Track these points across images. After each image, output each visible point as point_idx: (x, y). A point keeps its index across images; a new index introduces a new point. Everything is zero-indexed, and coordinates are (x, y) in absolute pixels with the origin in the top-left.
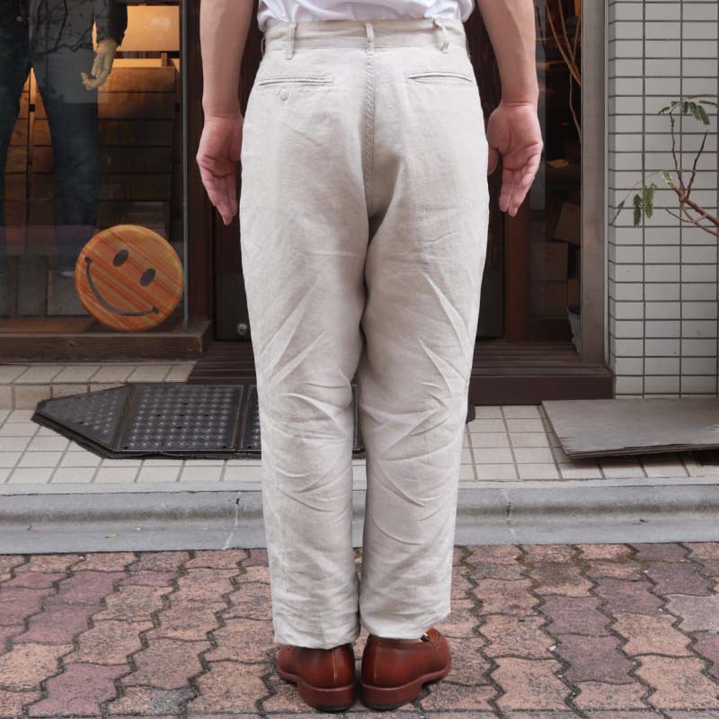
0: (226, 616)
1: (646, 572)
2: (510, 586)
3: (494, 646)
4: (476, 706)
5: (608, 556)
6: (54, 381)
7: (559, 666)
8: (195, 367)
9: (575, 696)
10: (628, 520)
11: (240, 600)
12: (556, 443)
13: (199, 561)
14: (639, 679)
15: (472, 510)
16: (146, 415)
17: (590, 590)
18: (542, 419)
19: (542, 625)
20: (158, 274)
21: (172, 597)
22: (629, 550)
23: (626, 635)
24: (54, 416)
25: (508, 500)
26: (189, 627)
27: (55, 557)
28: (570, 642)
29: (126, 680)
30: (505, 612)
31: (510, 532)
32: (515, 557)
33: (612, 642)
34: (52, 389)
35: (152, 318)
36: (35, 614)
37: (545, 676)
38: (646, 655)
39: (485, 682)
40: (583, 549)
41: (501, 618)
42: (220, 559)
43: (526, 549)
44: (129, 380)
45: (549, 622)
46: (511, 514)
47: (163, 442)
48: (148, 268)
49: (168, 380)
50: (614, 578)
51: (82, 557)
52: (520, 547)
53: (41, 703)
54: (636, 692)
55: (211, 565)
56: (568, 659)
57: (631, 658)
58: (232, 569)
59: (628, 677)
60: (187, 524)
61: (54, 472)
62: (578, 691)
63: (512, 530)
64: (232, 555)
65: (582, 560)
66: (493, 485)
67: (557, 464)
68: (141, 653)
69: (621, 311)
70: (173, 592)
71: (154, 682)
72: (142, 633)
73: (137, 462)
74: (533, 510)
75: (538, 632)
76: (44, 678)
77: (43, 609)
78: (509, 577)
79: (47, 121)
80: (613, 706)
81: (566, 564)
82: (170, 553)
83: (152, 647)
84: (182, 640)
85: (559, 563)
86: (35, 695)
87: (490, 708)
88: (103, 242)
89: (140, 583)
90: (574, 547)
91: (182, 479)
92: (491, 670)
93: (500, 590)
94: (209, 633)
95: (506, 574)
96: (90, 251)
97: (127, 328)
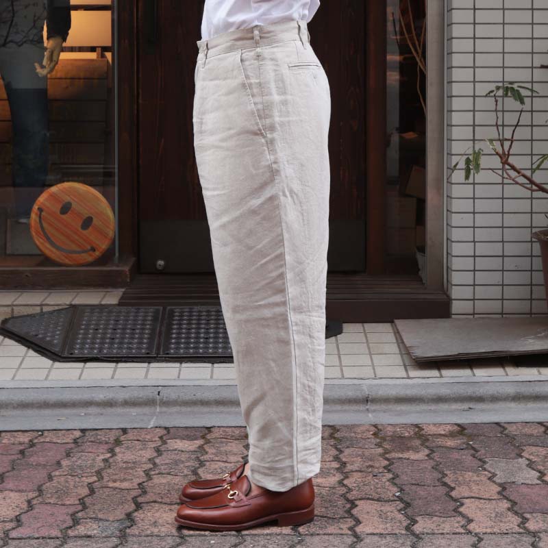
0: (153, 473)
1: (471, 443)
2: (367, 453)
3: (354, 492)
4: (340, 532)
5: (443, 433)
6: (15, 303)
7: (402, 505)
8: (124, 293)
9: (413, 525)
10: (460, 408)
11: (162, 462)
12: (405, 350)
13: (130, 435)
14: (461, 514)
15: (339, 400)
16: (87, 329)
17: (428, 456)
18: (395, 333)
19: (391, 479)
20: (95, 221)
21: (111, 460)
22: (459, 428)
23: (453, 485)
24: (15, 330)
25: (367, 393)
26: (125, 480)
27: (19, 433)
28: (411, 490)
29: (80, 515)
30: (363, 470)
31: (368, 416)
32: (372, 433)
33: (442, 490)
34: (13, 310)
35: (91, 255)
36: (8, 472)
37: (391, 512)
38: (467, 498)
39: (347, 516)
40: (424, 428)
41: (360, 474)
42: (146, 434)
43: (380, 427)
44: (73, 303)
45: (396, 476)
46: (369, 403)
47: (100, 350)
48: (87, 216)
49: (103, 303)
50: (446, 447)
51: (40, 433)
52: (375, 426)
53: (18, 529)
54: (458, 522)
55: (140, 439)
56: (409, 501)
57: (456, 500)
58: (155, 441)
59: (453, 512)
60: (119, 410)
61: (16, 372)
62: (416, 522)
63: (370, 415)
64: (155, 432)
65: (423, 435)
66: (356, 382)
67: (405, 366)
68: (90, 497)
69: (457, 249)
70: (111, 457)
71: (100, 516)
72: (90, 484)
73: (81, 365)
74: (386, 400)
75: (387, 483)
76: (18, 513)
77: (14, 469)
78: (367, 446)
79: (7, 102)
80: (441, 531)
81: (410, 438)
82: (108, 431)
83: (97, 493)
84: (120, 489)
85: (404, 437)
86: (12, 525)
87: (350, 533)
88: (52, 196)
89: (86, 451)
90: (416, 426)
91: (115, 377)
92: (351, 508)
93: (359, 455)
94: (139, 484)
95: (364, 444)
96: (42, 203)
97: (70, 263)
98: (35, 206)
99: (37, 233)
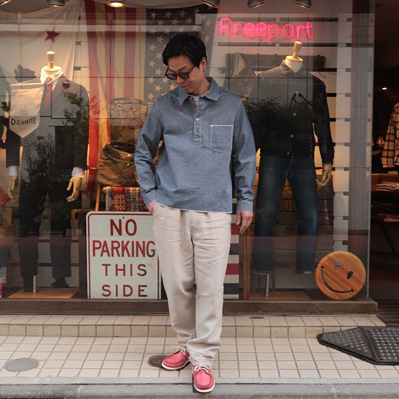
8: (381, 318)
16: (381, 343)
20: (355, 274)
34: (323, 329)
35: (351, 294)
44: (359, 325)
48: (350, 271)
88: (330, 259)
96: (324, 263)
97: (339, 298)
98: (319, 264)
99: (320, 280)
